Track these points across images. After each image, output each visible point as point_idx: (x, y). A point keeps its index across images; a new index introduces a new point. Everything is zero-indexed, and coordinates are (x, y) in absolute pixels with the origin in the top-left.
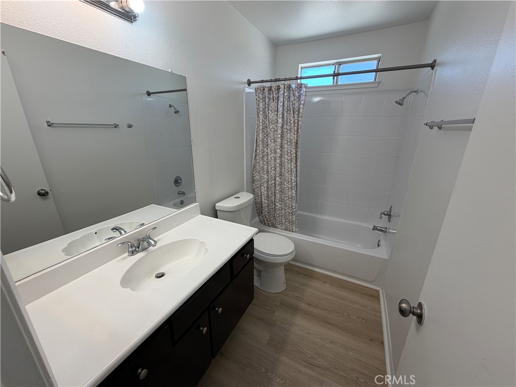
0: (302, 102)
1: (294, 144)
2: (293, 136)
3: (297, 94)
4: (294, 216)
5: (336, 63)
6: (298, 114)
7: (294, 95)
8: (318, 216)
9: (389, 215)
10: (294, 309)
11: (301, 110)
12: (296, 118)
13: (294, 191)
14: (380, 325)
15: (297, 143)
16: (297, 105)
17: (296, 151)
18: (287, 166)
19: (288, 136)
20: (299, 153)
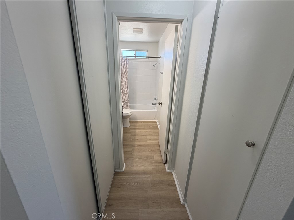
0: (128, 64)
1: (126, 78)
2: (125, 75)
3: (126, 61)
4: (128, 103)
5: (135, 50)
6: (127, 68)
7: (125, 62)
8: (134, 105)
9: (156, 99)
10: (135, 129)
11: (127, 67)
12: (126, 69)
13: (127, 94)
14: (158, 126)
15: (127, 78)
16: (126, 65)
17: (127, 80)
18: (124, 85)
19: (124, 75)
20: (128, 81)
